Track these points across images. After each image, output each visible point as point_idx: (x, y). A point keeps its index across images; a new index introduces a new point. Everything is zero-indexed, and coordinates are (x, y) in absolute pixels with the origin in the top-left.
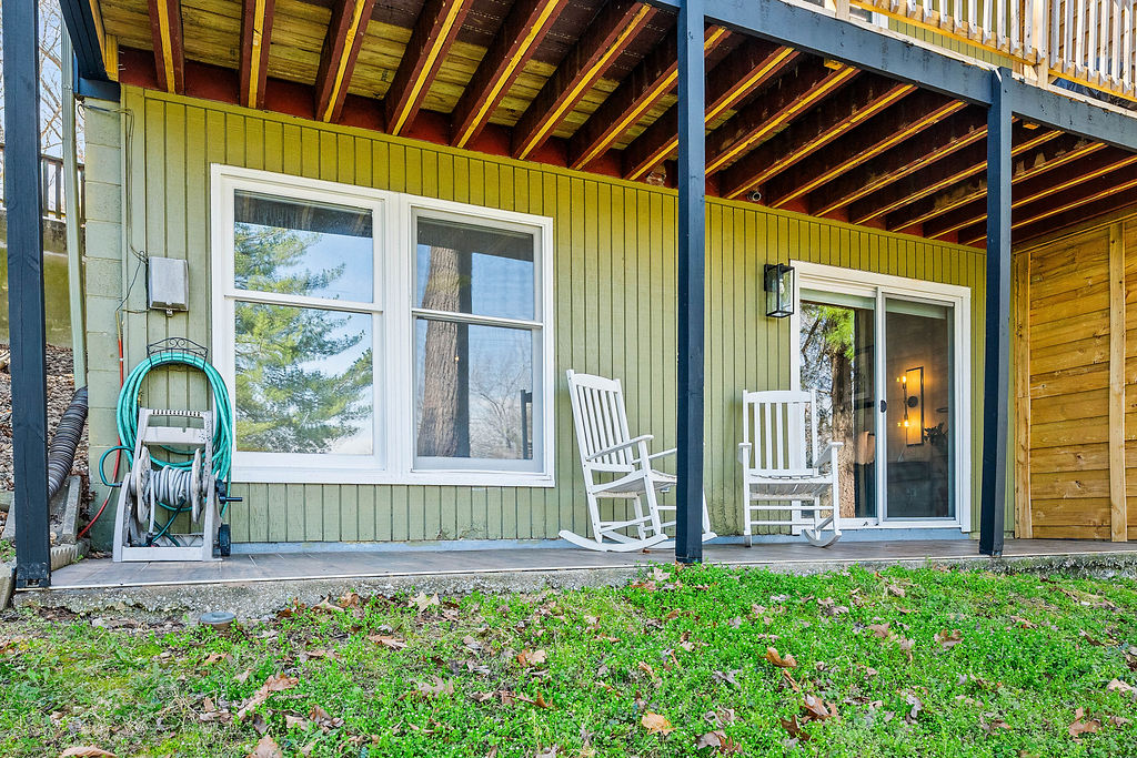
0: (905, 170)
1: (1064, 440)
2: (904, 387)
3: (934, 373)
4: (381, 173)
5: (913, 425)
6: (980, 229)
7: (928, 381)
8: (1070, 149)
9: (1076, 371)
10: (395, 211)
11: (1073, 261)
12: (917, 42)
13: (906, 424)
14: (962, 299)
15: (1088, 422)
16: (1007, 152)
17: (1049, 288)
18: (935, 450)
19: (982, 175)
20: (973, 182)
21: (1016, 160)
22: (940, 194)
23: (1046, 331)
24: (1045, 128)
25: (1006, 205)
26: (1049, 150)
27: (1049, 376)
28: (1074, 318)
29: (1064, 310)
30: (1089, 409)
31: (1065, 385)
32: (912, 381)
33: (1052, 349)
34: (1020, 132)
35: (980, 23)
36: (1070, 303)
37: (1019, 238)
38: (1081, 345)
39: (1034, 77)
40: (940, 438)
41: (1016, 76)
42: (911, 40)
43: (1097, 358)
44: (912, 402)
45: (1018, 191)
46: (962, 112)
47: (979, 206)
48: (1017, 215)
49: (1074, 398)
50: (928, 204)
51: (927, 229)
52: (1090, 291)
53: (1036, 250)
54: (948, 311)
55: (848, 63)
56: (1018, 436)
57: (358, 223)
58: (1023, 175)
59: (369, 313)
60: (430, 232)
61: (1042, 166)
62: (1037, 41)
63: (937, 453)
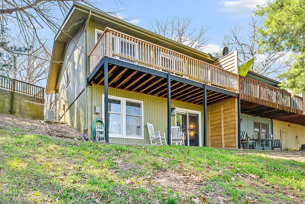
0: (192, 95)
1: (215, 135)
2: (191, 127)
3: (195, 125)
4: (122, 95)
5: (192, 134)
6: (203, 103)
7: (194, 126)
8: (214, 93)
9: (217, 124)
10: (123, 100)
11: (216, 108)
12: (194, 81)
13: (191, 133)
14: (199, 113)
15: (218, 132)
16: (206, 93)
17: (212, 112)
18: (196, 137)
19: (203, 96)
20: (201, 97)
21: (207, 94)
22: (197, 98)
23: (212, 118)
24: (211, 91)
25: (206, 100)
26: (212, 93)
27: (213, 125)
28: (216, 116)
29: (215, 115)
30: (219, 130)
31: (215, 126)
32: (192, 126)
33: (213, 121)
34: (207, 91)
35: (197, 76)
36: (216, 114)
37: (207, 104)
38: (217, 120)
39: (209, 84)
40: (197, 135)
41: (207, 84)
42: (194, 80)
43: (220, 122)
44: (192, 130)
45: (208, 98)
46: (200, 89)
47: (202, 100)
48: (207, 101)
49: (217, 128)
50: (195, 100)
51: (194, 103)
52: (218, 112)
53: (211, 106)
54: (198, 115)
55: (186, 84)
56: (209, 134)
57: (119, 102)
58: (208, 96)
59: (120, 114)
60: (128, 104)
61: (211, 95)
62: (209, 80)
63: (196, 138)
